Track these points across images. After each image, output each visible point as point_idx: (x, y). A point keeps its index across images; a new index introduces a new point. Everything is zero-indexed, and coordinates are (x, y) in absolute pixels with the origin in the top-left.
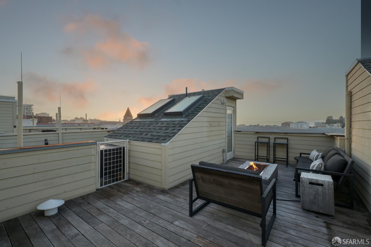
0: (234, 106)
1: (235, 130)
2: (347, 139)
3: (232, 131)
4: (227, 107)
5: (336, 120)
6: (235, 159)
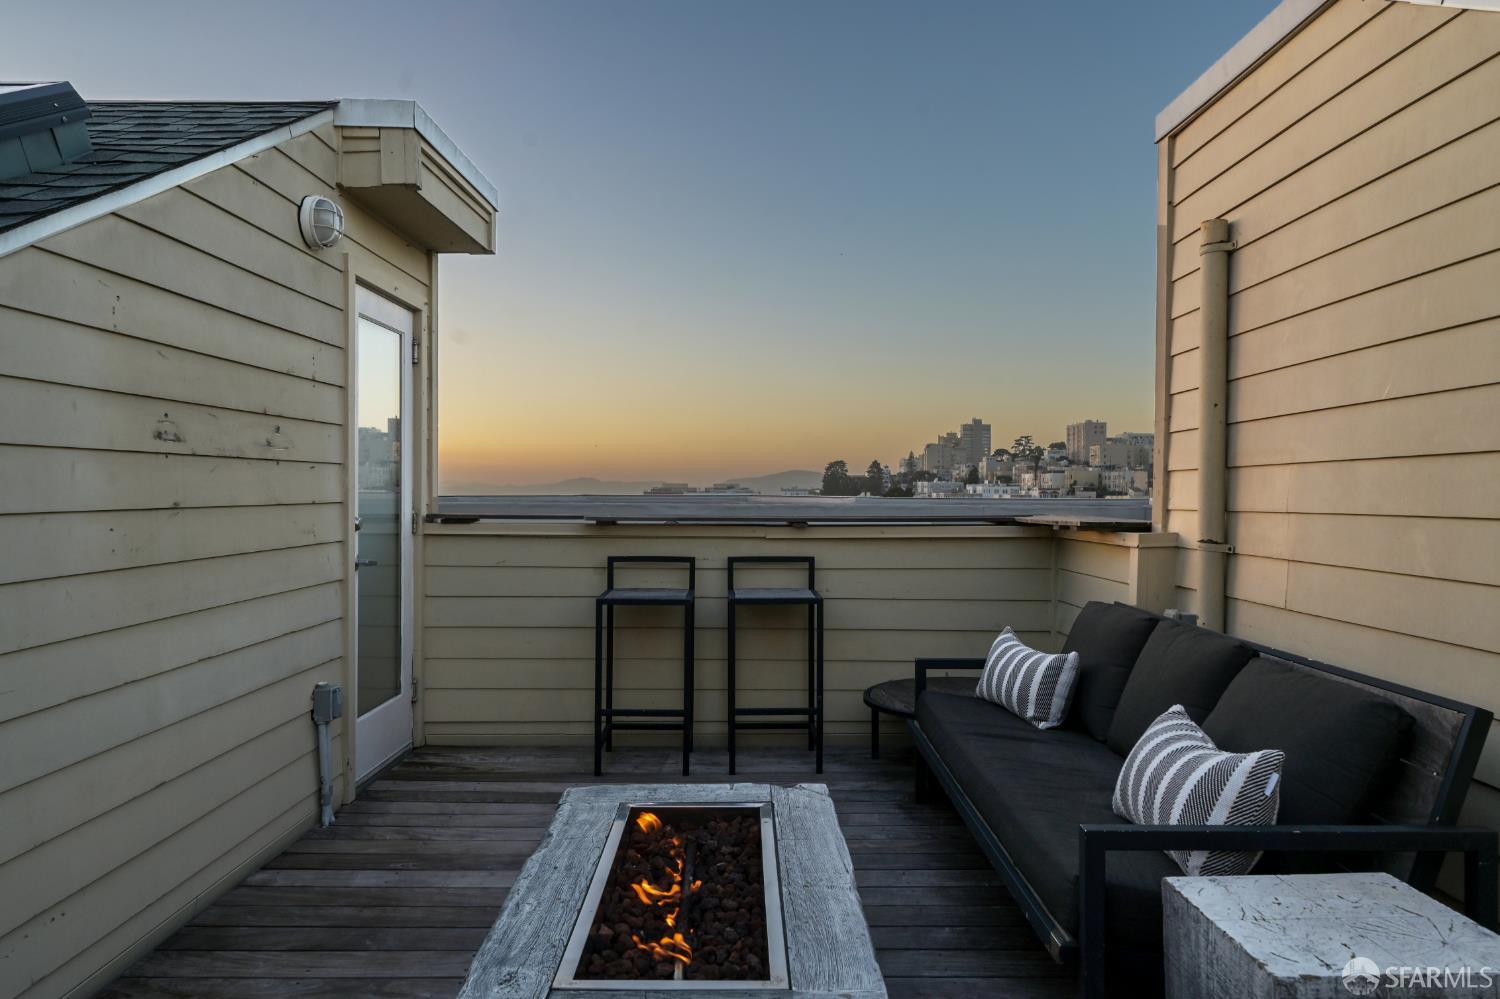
0: (417, 299)
1: (424, 512)
2: (1210, 541)
3: (397, 518)
4: (361, 295)
5: (859, 478)
6: (431, 759)
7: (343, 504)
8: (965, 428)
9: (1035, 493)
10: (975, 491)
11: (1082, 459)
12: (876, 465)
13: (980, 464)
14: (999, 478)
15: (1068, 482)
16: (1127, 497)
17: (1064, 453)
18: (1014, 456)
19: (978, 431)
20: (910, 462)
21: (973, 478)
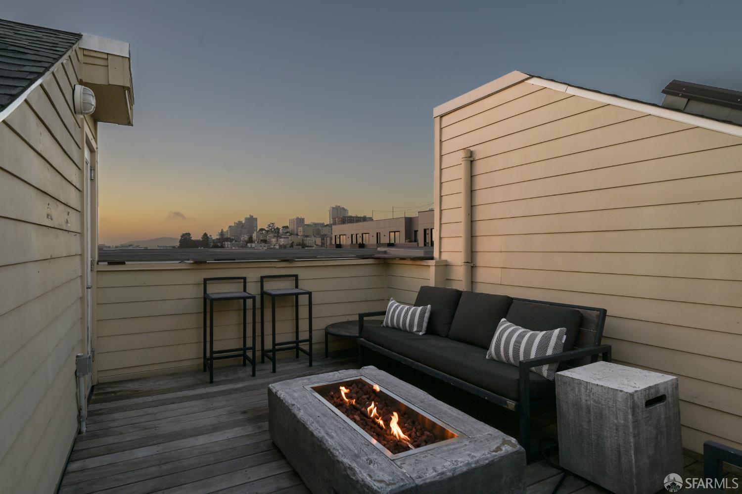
0: (95, 145)
1: (97, 259)
2: (468, 262)
5: (198, 241)
6: (110, 390)
7: (82, 255)
8: (246, 219)
9: (277, 247)
10: (251, 246)
11: (295, 233)
12: (205, 235)
13: (253, 235)
14: (262, 241)
15: (291, 242)
16: (314, 248)
17: (288, 230)
18: (268, 231)
19: (252, 221)
20: (222, 234)
21: (251, 240)
